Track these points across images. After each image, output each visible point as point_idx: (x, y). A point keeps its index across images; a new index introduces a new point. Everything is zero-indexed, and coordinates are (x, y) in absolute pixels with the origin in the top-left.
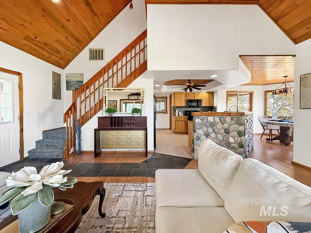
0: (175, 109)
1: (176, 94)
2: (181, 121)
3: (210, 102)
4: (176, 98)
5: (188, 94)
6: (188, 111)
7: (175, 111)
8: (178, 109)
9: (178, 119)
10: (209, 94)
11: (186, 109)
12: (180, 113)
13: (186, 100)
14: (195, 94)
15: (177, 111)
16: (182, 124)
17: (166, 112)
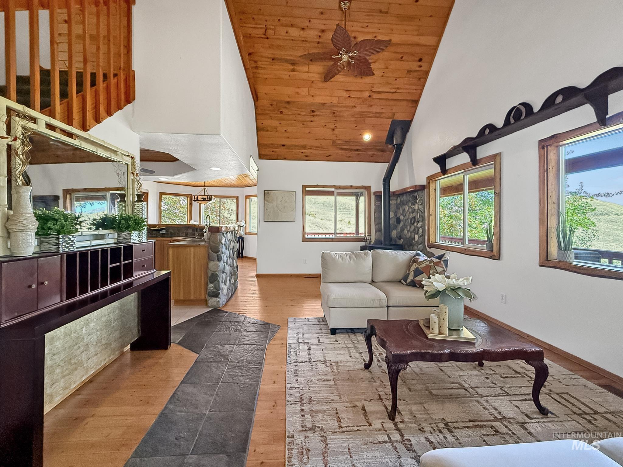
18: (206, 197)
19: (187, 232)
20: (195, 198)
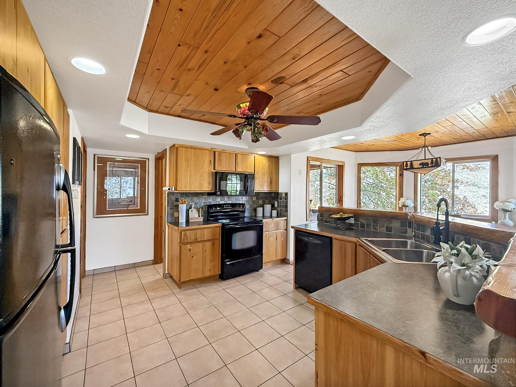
0: (177, 200)
1: (182, 152)
2: (199, 242)
3: (271, 182)
4: (182, 163)
5: (220, 156)
6: (216, 206)
7: (177, 206)
8: (187, 200)
9: (191, 235)
10: (269, 161)
11: (212, 201)
12: (194, 214)
13: (213, 172)
14: (239, 157)
15: (183, 208)
16: (204, 251)
17: (143, 210)
18: (429, 162)
19: (391, 225)
20: (407, 165)
